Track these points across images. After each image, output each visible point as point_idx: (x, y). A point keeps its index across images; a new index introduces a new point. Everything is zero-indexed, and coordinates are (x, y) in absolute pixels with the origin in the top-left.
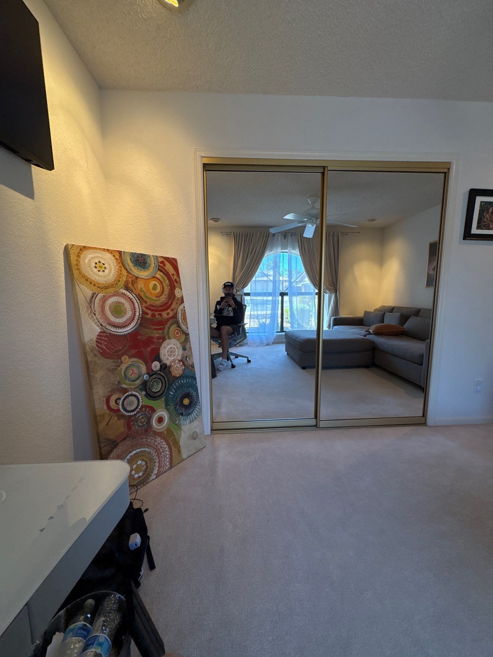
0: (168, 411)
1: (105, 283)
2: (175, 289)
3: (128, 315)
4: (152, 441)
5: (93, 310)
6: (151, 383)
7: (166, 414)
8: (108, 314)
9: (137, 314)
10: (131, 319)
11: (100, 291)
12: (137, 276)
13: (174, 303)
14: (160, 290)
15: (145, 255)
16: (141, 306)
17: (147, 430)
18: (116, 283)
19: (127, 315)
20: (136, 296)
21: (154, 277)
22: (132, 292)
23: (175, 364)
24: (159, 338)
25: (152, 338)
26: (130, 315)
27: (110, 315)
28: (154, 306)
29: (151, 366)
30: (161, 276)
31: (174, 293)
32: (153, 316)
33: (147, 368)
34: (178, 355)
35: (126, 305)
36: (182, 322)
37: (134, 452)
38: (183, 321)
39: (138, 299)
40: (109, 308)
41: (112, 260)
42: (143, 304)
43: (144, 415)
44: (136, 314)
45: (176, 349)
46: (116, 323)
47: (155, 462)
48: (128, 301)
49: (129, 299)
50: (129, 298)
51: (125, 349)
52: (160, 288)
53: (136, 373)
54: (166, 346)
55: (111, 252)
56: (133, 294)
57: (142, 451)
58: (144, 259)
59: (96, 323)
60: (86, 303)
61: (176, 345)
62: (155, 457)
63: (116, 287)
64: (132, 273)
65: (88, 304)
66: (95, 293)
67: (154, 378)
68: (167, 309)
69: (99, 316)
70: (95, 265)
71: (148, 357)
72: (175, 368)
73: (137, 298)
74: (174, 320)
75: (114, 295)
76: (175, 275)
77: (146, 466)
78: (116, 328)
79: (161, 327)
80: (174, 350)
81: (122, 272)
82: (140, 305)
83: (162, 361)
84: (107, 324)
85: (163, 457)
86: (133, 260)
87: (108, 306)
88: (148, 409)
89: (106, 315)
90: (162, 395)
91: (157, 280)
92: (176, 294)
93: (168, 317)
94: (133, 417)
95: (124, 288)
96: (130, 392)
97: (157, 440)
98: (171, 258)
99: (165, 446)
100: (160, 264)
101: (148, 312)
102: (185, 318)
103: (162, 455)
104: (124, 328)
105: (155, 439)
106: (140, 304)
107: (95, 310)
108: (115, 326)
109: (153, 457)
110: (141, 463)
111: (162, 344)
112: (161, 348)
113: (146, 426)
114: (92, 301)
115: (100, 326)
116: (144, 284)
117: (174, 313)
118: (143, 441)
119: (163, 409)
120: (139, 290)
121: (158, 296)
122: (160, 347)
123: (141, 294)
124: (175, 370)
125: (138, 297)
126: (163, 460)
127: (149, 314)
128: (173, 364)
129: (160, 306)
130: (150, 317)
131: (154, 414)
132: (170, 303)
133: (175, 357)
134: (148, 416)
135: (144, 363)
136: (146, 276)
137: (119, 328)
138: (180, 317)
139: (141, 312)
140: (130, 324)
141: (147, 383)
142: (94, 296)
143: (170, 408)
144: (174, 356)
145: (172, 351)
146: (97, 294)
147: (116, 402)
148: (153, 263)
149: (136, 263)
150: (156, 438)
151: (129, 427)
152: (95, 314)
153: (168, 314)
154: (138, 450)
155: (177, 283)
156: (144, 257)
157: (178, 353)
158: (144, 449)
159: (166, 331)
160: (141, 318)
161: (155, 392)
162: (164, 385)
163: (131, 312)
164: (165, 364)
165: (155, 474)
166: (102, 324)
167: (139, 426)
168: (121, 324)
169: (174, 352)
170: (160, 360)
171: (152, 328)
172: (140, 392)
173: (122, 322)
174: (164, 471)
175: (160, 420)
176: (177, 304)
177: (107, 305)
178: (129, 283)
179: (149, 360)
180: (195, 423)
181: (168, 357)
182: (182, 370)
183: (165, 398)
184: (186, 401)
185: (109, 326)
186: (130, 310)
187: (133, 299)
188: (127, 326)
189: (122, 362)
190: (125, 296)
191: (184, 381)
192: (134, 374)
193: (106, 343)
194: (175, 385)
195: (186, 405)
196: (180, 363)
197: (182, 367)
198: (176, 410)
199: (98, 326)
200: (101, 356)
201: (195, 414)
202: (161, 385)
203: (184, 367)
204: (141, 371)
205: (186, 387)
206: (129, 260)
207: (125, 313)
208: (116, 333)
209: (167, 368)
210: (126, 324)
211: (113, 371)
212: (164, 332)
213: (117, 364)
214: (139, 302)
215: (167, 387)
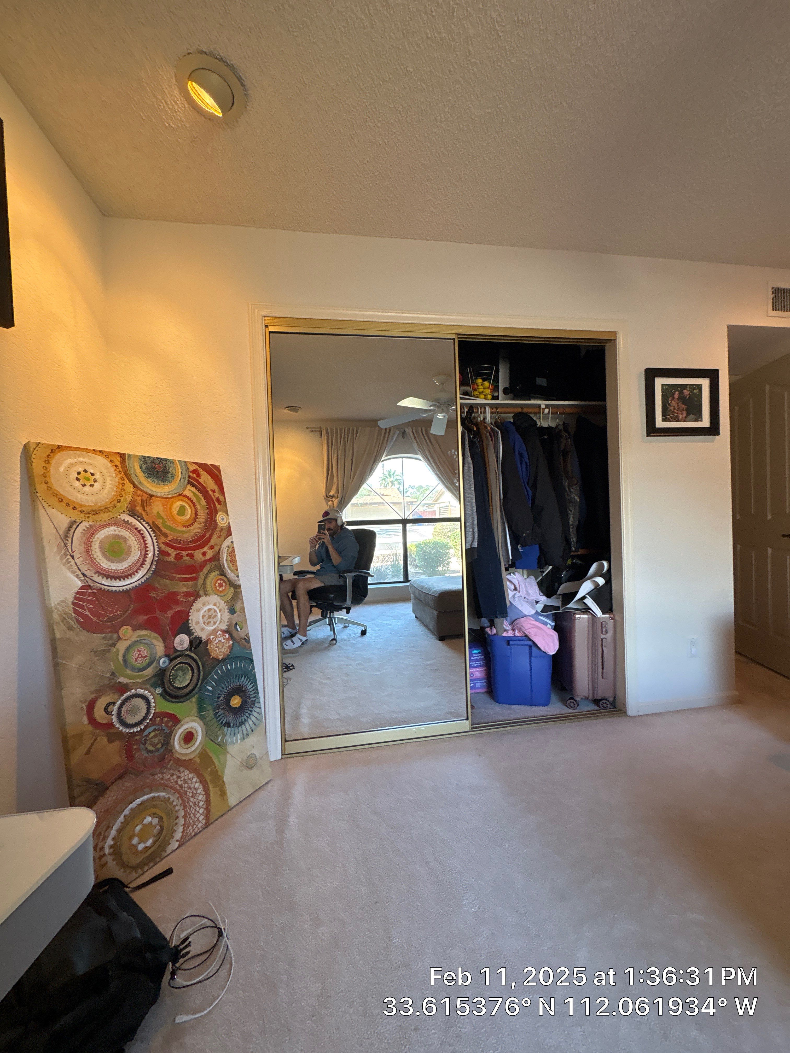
0: (202, 720)
1: (93, 504)
2: (216, 513)
3: (133, 557)
4: (171, 778)
5: (70, 551)
6: (173, 671)
7: (200, 725)
8: (97, 556)
9: (150, 555)
10: (139, 564)
11: (83, 519)
12: (151, 493)
13: (215, 536)
14: (191, 516)
15: (166, 460)
16: (157, 542)
17: (164, 758)
18: (114, 504)
19: (131, 556)
20: (148, 526)
21: (179, 495)
22: (141, 519)
23: (216, 637)
24: (187, 595)
25: (176, 594)
26: (137, 558)
27: (101, 557)
28: (180, 542)
29: (173, 643)
30: (192, 492)
31: (215, 521)
32: (179, 557)
33: (165, 647)
34: (221, 622)
35: (130, 540)
36: (228, 567)
37: (138, 801)
38: (231, 565)
39: (152, 531)
40: (99, 546)
41: (107, 468)
42: (160, 539)
43: (158, 730)
44: (147, 556)
45: (218, 611)
46: (111, 572)
47: (178, 817)
48: (133, 534)
49: (136, 531)
50: (136, 529)
51: (126, 614)
52: (192, 512)
53: (146, 656)
54: (200, 608)
55: (106, 456)
56: (144, 523)
57: (153, 798)
58: (164, 466)
59: (73, 572)
60: (56, 538)
61: (218, 604)
62: (177, 808)
63: (113, 511)
64: (143, 489)
65: (61, 541)
66: (75, 522)
67: (177, 665)
68: (202, 546)
69: (81, 559)
70: (76, 476)
71: (168, 627)
72: (216, 643)
73: (150, 528)
74: (214, 563)
75: (109, 525)
76: (216, 491)
77: (161, 826)
78: (111, 580)
79: (191, 576)
80: (214, 614)
81: (125, 487)
82: (155, 541)
83: (193, 633)
84: (95, 573)
85: (193, 806)
87: (98, 543)
88: (166, 719)
89: (93, 559)
90: (192, 694)
91: (186, 500)
92: (218, 521)
93: (204, 559)
94: (137, 735)
95: (128, 512)
96: (133, 691)
97: (182, 775)
98: (211, 465)
99: (197, 785)
100: (191, 474)
101: (170, 552)
102: (233, 561)
103: (191, 804)
104: (126, 579)
105: (178, 773)
106: (156, 539)
107: (73, 551)
108: (109, 576)
109: (175, 806)
110: (150, 821)
111: (194, 604)
112: (191, 611)
113: (162, 750)
114: (69, 535)
115: (81, 577)
116: (163, 506)
117: (214, 552)
118: (156, 779)
119: (196, 719)
120: (154, 515)
121: (188, 525)
122: (190, 608)
123: (157, 523)
124: (216, 647)
125: (153, 528)
126: (193, 812)
127: (172, 554)
128: (212, 637)
129: (190, 541)
130: (173, 560)
131: (176, 728)
132: (207, 536)
133: (215, 626)
134: (165, 732)
135: (160, 638)
136: (168, 492)
137: (116, 580)
138: (225, 558)
139: (158, 551)
140: (137, 572)
141: (166, 673)
142: (72, 525)
143: (207, 715)
144: (215, 623)
145: (211, 615)
146: (78, 524)
147: (106, 710)
149: (149, 472)
150: (179, 771)
151: (130, 755)
152: (73, 557)
153: (204, 554)
154: (145, 798)
155: (220, 505)
156: (164, 462)
157: (221, 619)
158: (157, 795)
159: (200, 581)
160: (157, 562)
161: (179, 688)
162: (196, 675)
163: (140, 552)
164: (198, 637)
165: (177, 841)
166: (87, 573)
167: (149, 752)
168: (120, 572)
169: (214, 618)
170: (189, 632)
171: (177, 578)
172: (152, 689)
173: (121, 570)
174: (193, 834)
175: (189, 737)
176: (219, 537)
177: (96, 541)
178: (137, 505)
179: (170, 633)
180: (252, 739)
181: (204, 626)
182: (229, 647)
183: (198, 698)
184: (236, 701)
185: (98, 576)
186: (137, 550)
187: (143, 531)
188: (130, 575)
189: (119, 638)
190: (128, 526)
191: (231, 666)
192: (142, 658)
193: (92, 606)
194: (217, 673)
195: (236, 708)
196: (226, 636)
197: (229, 643)
198: (217, 718)
199: (77, 576)
200: (81, 629)
201: (251, 723)
202: (191, 674)
203: (231, 642)
204: (155, 652)
205: (236, 677)
206: (137, 468)
207: (128, 553)
208: (110, 588)
209: (201, 645)
210: (129, 573)
211: (103, 654)
212: (196, 585)
213: (110, 642)
214: (153, 535)
215: (201, 677)
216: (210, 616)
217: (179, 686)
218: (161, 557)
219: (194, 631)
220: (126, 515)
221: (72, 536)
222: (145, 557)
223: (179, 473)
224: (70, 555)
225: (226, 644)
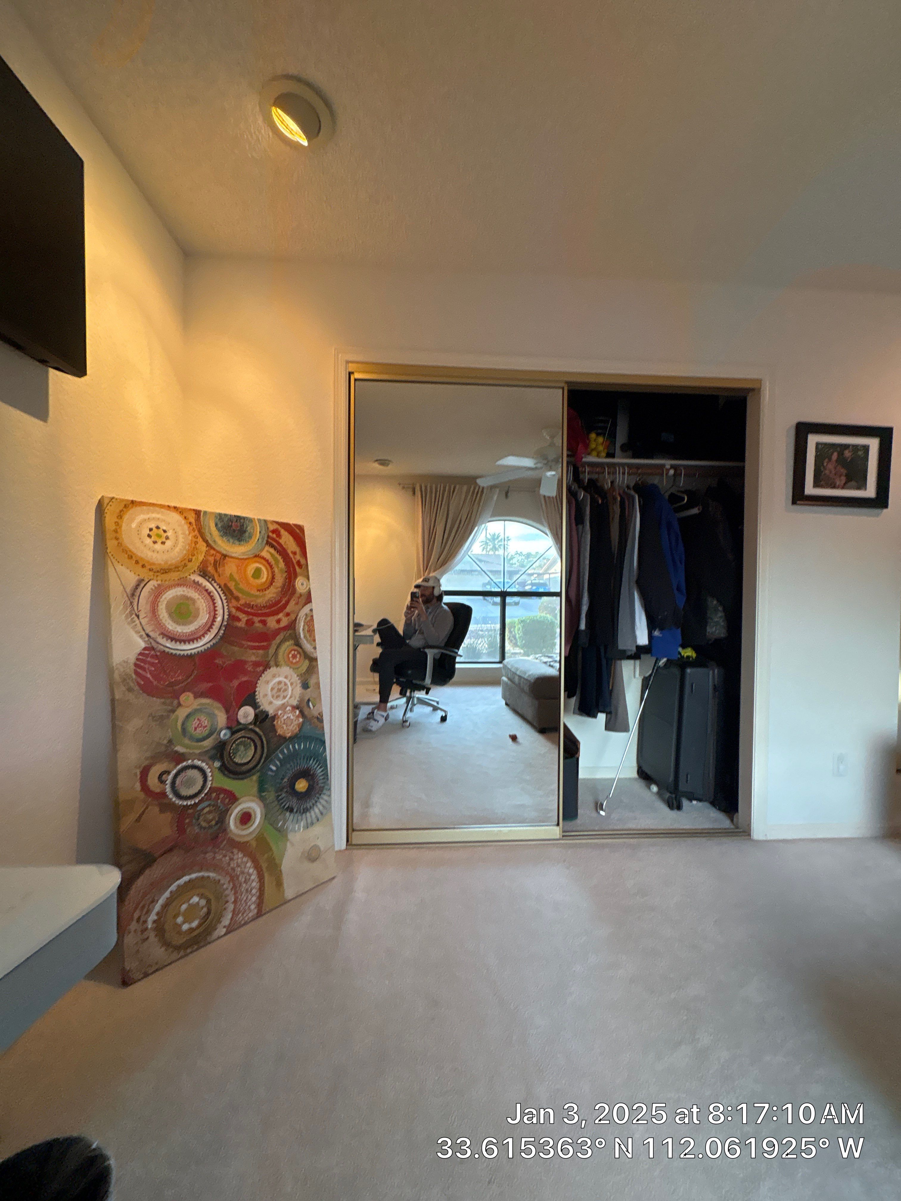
0: (262, 801)
1: (163, 563)
2: (296, 577)
3: (201, 620)
4: (224, 859)
5: (136, 609)
6: (234, 745)
7: (260, 806)
8: (163, 617)
9: (219, 619)
10: (207, 628)
11: (152, 577)
12: (225, 552)
13: (292, 603)
14: (267, 579)
15: (244, 518)
17: (217, 837)
18: (185, 563)
19: (199, 619)
20: (219, 588)
21: (256, 556)
22: (212, 580)
23: (285, 713)
24: (256, 664)
25: (245, 662)
26: (205, 621)
27: (167, 618)
28: (252, 607)
29: (237, 714)
30: (271, 553)
31: (294, 585)
32: (250, 623)
33: (228, 718)
34: (291, 697)
35: (198, 602)
36: (305, 637)
37: (186, 878)
38: (308, 636)
39: (223, 593)
40: (166, 606)
41: (181, 525)
42: (231, 602)
43: (213, 806)
44: (216, 619)
45: (289, 684)
46: (176, 635)
47: (227, 902)
48: (203, 596)
49: (205, 593)
50: (207, 590)
51: (189, 680)
52: (268, 575)
53: (206, 726)
54: (269, 679)
55: (180, 512)
57: (203, 877)
58: (242, 524)
59: (137, 632)
60: (123, 596)
61: (289, 678)
62: (227, 892)
63: (183, 571)
64: (216, 548)
65: (127, 598)
66: (143, 580)
67: (239, 738)
68: (276, 613)
70: (148, 532)
71: (232, 697)
72: (284, 720)
73: (222, 590)
74: (289, 632)
75: (179, 585)
76: (298, 554)
77: (208, 908)
78: (176, 642)
80: (285, 687)
81: (197, 546)
82: (225, 604)
83: (259, 707)
84: (159, 635)
85: (244, 892)
86: (219, 526)
87: (165, 603)
88: (222, 796)
89: (158, 619)
90: (253, 771)
91: (263, 561)
92: (297, 587)
93: (277, 626)
94: (191, 809)
95: (199, 572)
96: (189, 761)
98: (293, 524)
100: (270, 534)
101: (240, 617)
102: (310, 631)
103: (243, 889)
104: (191, 642)
106: (226, 602)
107: (139, 610)
108: (173, 638)
109: (224, 890)
110: (197, 901)
111: (263, 675)
112: (259, 682)
113: (215, 828)
114: (136, 594)
115: (145, 638)
116: (237, 567)
117: (290, 620)
119: (255, 798)
120: (227, 578)
121: (263, 589)
122: (259, 679)
123: (229, 585)
124: (284, 724)
125: (225, 591)
126: (245, 898)
127: (242, 620)
128: (280, 712)
129: (264, 607)
130: (243, 625)
131: (233, 807)
132: (283, 602)
133: (285, 701)
134: (220, 809)
135: (222, 709)
136: (243, 553)
137: (180, 643)
138: (302, 627)
139: (227, 615)
141: (226, 747)
142: (140, 584)
143: (267, 796)
144: (284, 697)
145: (281, 688)
146: (145, 582)
147: (160, 779)
148: (258, 532)
149: (225, 531)
150: (232, 853)
151: (181, 829)
152: (138, 616)
153: (278, 621)
154: (194, 876)
155: (301, 568)
156: (242, 521)
157: (292, 693)
158: (206, 874)
159: (272, 651)
160: (226, 626)
161: (241, 764)
162: (259, 751)
163: (208, 615)
164: (265, 711)
166: (151, 634)
167: (201, 828)
168: (186, 635)
169: (284, 692)
170: (254, 705)
171: (246, 646)
172: (210, 762)
173: (188, 633)
174: (243, 922)
175: (246, 818)
176: (297, 603)
177: (163, 601)
178: (209, 565)
179: (234, 704)
180: (317, 829)
181: (272, 699)
182: (299, 725)
183: (259, 777)
184: (301, 785)
185: (163, 638)
186: (206, 613)
187: (213, 592)
188: (197, 639)
189: (179, 705)
190: (198, 587)
191: (299, 745)
192: (202, 728)
193: (153, 669)
194: (282, 752)
195: (301, 793)
196: (296, 712)
197: (298, 720)
198: (279, 801)
199: (141, 636)
200: (141, 692)
201: (317, 810)
202: (253, 751)
203: (301, 720)
204: (216, 723)
205: (304, 759)
206: (212, 525)
207: (196, 616)
208: (174, 652)
209: (267, 720)
210: (196, 636)
211: (161, 720)
212: (266, 655)
213: (170, 708)
214: (224, 598)
215: (264, 755)
216: (279, 690)
217: (239, 762)
218: (230, 622)
219: (260, 704)
220: (196, 575)
221: (138, 595)
222: (214, 621)
223: (257, 533)
224: (136, 615)
225: (295, 721)
